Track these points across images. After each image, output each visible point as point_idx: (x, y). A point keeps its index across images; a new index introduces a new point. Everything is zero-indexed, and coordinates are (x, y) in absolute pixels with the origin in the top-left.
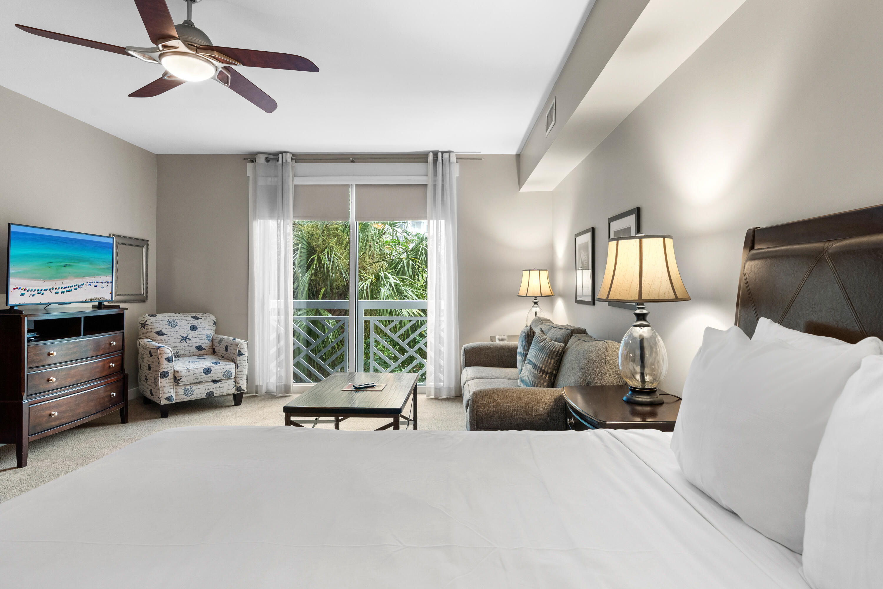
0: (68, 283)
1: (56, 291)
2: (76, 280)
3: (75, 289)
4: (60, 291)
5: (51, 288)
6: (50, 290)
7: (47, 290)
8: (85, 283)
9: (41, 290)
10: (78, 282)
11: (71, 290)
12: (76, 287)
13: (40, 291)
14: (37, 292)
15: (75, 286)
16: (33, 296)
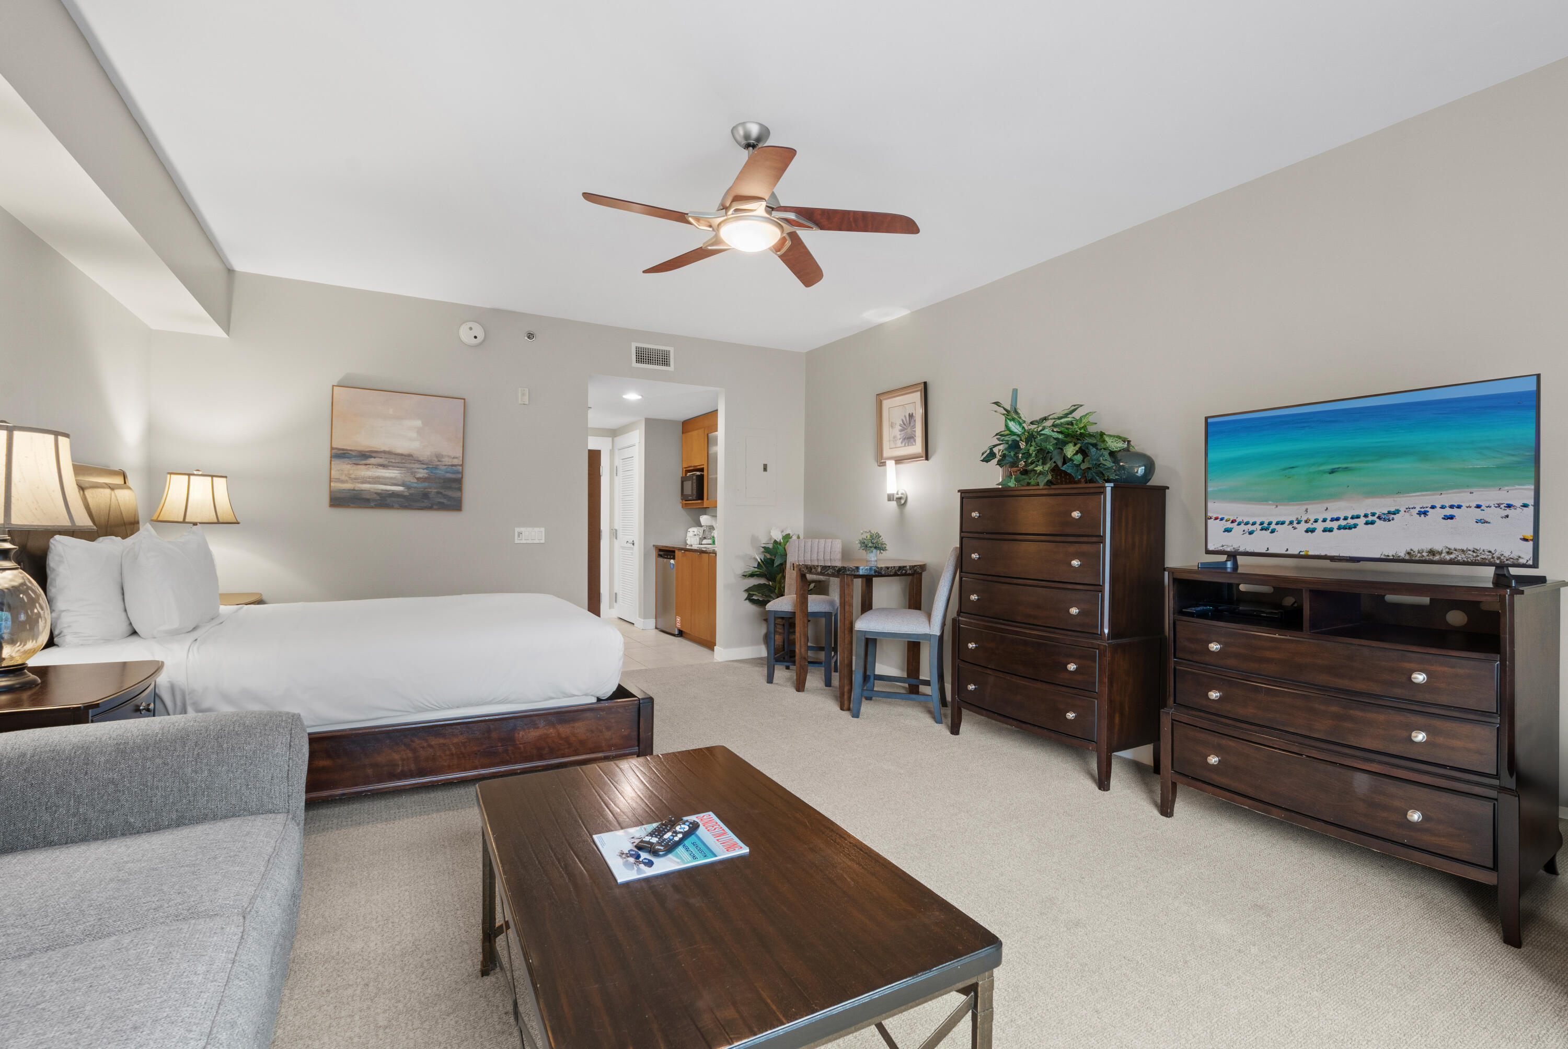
0: (1343, 508)
1: (1309, 525)
2: (1369, 501)
3: (1367, 523)
4: (1320, 526)
5: (1294, 520)
6: (1291, 523)
7: (1283, 523)
8: (1402, 509)
9: (1270, 524)
10: (1382, 505)
11: (1355, 526)
12: (1370, 518)
13: (1265, 525)
14: (1260, 527)
15: (1366, 516)
16: (1251, 533)
